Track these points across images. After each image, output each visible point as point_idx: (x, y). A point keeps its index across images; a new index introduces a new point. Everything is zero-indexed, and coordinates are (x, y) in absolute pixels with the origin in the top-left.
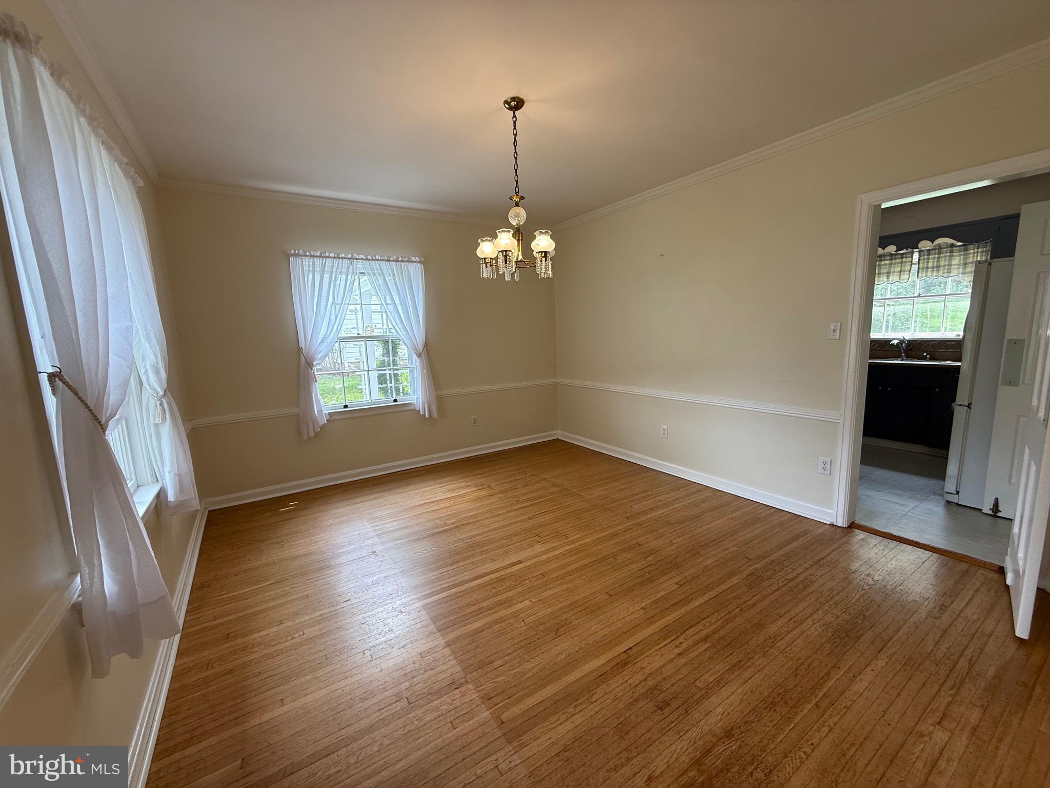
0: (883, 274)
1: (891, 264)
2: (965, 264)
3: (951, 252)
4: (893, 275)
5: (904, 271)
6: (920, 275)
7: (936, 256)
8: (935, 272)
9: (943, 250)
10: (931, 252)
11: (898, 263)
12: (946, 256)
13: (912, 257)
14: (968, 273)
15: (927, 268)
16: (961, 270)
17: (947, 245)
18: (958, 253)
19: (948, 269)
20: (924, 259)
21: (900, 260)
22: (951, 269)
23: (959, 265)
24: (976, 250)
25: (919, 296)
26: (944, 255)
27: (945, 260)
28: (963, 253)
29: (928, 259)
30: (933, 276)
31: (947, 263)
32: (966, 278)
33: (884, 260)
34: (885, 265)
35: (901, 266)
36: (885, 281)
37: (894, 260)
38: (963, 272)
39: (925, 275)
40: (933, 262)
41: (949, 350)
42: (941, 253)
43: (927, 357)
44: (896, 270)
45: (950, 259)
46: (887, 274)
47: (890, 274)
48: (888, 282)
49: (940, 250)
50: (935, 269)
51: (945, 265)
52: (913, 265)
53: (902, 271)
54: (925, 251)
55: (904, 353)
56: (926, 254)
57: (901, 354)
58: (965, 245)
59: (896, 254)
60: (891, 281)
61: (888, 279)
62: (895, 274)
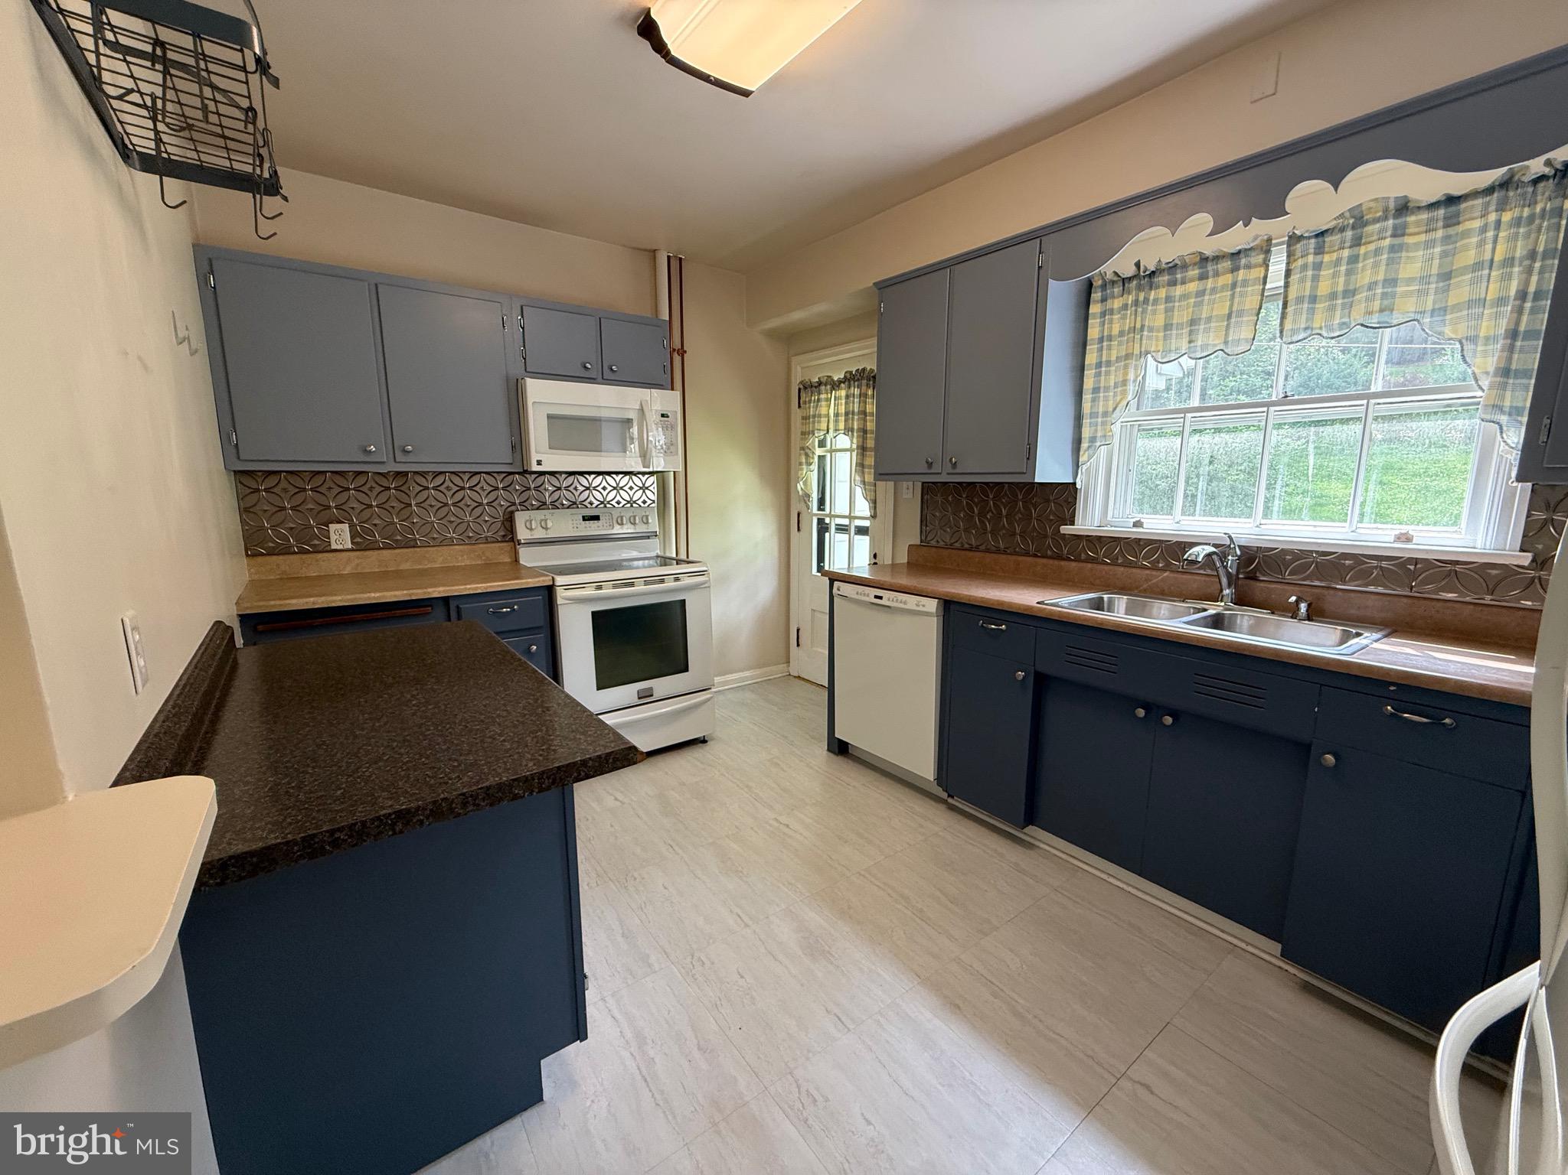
0: (1180, 326)
1: (1201, 293)
2: (1446, 276)
3: (1399, 232)
4: (1207, 331)
5: (1240, 314)
6: (1288, 326)
7: (1346, 253)
8: (1338, 313)
9: (1369, 229)
10: (1328, 239)
11: (1223, 288)
12: (1377, 252)
13: (1266, 264)
14: (1457, 307)
15: (1313, 299)
16: (1431, 298)
17: (1386, 210)
18: (1423, 237)
19: (1384, 295)
20: (1304, 267)
21: (1228, 279)
22: (1393, 295)
23: (1424, 279)
24: (1492, 217)
25: (1285, 399)
26: (1372, 247)
27: (1376, 265)
28: (1440, 233)
29: (1318, 266)
30: (1330, 329)
31: (1381, 277)
32: (1448, 331)
33: (1183, 283)
34: (1185, 297)
35: (1233, 296)
36: (1183, 352)
37: (1210, 280)
38: (1437, 306)
39: (1303, 326)
40: (1335, 275)
41: (1371, 589)
42: (1363, 241)
43: (1298, 609)
44: (1214, 313)
45: (1390, 262)
46: (1191, 325)
47: (1197, 327)
48: (1192, 355)
49: (1359, 231)
50: (1339, 302)
51: (1371, 286)
52: (1266, 294)
53: (1234, 315)
54: (1309, 238)
55: (1229, 586)
56: (1312, 251)
57: (1221, 591)
58: (1451, 200)
59: (1217, 258)
60: (1202, 351)
61: (1192, 345)
62: (1213, 325)
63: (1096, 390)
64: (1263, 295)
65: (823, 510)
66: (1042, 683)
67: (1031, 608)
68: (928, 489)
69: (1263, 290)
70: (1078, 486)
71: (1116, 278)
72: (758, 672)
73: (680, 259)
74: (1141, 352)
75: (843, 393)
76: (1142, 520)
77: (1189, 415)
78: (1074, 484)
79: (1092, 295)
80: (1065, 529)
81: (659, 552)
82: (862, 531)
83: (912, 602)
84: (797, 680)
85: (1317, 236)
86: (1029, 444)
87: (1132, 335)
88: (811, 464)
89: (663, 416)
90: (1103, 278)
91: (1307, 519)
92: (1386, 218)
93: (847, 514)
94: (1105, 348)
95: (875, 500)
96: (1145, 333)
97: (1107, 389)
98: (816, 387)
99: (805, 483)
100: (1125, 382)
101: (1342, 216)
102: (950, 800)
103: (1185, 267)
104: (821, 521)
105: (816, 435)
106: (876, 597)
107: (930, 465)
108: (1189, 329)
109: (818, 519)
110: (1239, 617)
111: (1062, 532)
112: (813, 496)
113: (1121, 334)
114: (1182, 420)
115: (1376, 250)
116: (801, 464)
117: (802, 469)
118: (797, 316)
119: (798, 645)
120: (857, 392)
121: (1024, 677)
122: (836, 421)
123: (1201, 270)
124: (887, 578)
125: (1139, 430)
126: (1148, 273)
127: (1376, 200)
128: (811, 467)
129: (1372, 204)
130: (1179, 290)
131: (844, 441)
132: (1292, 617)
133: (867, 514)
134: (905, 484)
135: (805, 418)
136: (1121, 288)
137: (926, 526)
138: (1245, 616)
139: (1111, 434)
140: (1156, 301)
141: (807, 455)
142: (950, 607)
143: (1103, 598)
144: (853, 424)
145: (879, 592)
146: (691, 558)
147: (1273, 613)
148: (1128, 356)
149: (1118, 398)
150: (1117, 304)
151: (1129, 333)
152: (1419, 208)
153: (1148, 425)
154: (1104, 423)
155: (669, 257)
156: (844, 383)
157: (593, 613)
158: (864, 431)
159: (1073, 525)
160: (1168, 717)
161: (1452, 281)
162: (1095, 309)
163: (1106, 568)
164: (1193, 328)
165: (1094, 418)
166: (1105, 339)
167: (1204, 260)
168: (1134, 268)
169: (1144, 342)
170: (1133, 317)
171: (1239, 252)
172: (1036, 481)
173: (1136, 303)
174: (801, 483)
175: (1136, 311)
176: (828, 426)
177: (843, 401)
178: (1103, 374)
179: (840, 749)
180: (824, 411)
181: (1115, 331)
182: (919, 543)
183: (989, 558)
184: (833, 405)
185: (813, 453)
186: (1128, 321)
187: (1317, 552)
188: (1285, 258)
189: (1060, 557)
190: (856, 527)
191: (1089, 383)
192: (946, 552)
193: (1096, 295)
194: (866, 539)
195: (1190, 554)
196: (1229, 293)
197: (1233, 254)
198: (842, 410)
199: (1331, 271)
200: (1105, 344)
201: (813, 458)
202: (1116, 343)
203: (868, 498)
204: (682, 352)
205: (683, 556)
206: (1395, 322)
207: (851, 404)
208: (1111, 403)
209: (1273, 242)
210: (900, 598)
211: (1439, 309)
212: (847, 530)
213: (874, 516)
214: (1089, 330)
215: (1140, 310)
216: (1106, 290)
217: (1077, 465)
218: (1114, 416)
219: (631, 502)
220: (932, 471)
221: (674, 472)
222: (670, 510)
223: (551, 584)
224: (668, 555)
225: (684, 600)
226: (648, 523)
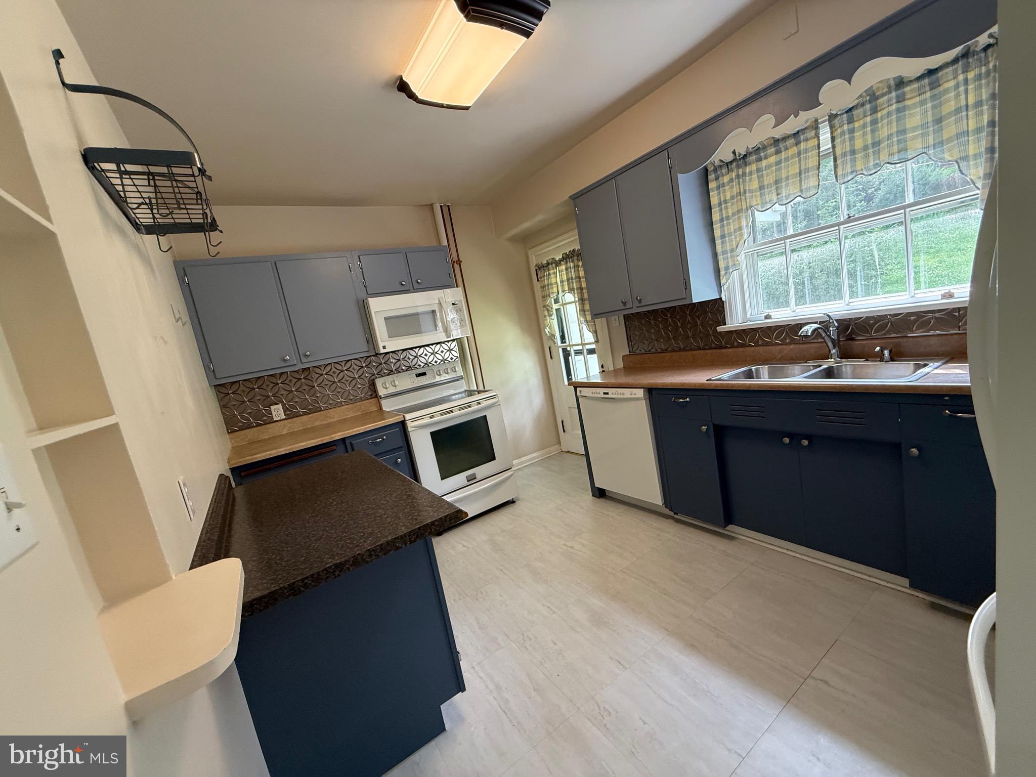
0: (769, 186)
1: (778, 163)
2: (939, 121)
3: (900, 99)
4: (787, 186)
5: (807, 170)
6: (840, 173)
7: (868, 119)
8: (871, 158)
9: (881, 101)
10: (855, 112)
11: (793, 156)
12: (889, 114)
13: (817, 136)
14: (949, 140)
15: (853, 152)
16: (931, 137)
17: (889, 87)
18: (917, 99)
19: (899, 142)
20: (843, 133)
21: (794, 150)
22: (905, 141)
23: (924, 126)
24: (961, 77)
25: (849, 219)
26: (885, 112)
27: (890, 123)
28: (928, 94)
29: (852, 131)
30: (868, 169)
31: (895, 130)
32: (947, 156)
33: (766, 158)
34: (768, 167)
35: (800, 161)
36: (775, 202)
37: (783, 153)
38: (936, 142)
39: (849, 171)
40: (864, 134)
41: (932, 333)
42: (878, 109)
43: (884, 355)
44: (790, 173)
45: (898, 120)
46: (776, 184)
47: (780, 185)
48: (781, 203)
49: (874, 103)
50: (871, 151)
51: (890, 137)
52: (821, 155)
53: (803, 172)
54: (842, 114)
55: (834, 347)
56: (846, 122)
57: (830, 351)
58: (931, 72)
59: (785, 139)
60: (787, 199)
61: (779, 196)
62: (790, 181)
63: (723, 236)
64: (819, 156)
65: (565, 342)
66: (720, 433)
67: (704, 384)
68: (627, 318)
69: (819, 152)
70: (724, 299)
71: (722, 164)
72: (541, 452)
73: (448, 206)
74: (747, 207)
75: (563, 267)
76: (770, 314)
77: (788, 241)
78: (721, 298)
79: (709, 177)
80: (720, 329)
81: (466, 388)
82: (591, 352)
83: (627, 393)
84: (567, 454)
85: (847, 112)
86: (684, 279)
87: (739, 197)
88: (551, 315)
89: (453, 304)
90: (714, 165)
91: (881, 293)
92: (890, 92)
93: (580, 342)
94: (723, 209)
95: (596, 331)
96: (747, 195)
97: (730, 234)
98: (546, 267)
99: (550, 328)
100: (740, 229)
101: (861, 96)
102: (676, 516)
103: (765, 148)
104: (564, 350)
105: (551, 296)
106: (604, 393)
107: (625, 304)
108: (775, 186)
110: (843, 367)
111: (718, 331)
112: (556, 335)
113: (732, 198)
114: (784, 244)
116: (545, 316)
117: (546, 320)
118: (526, 225)
119: (564, 431)
120: (572, 265)
121: (707, 430)
122: (562, 286)
123: (776, 148)
124: (612, 381)
125: (758, 256)
126: (741, 156)
127: (880, 82)
128: (552, 317)
129: (880, 85)
130: (764, 163)
131: (569, 297)
132: (880, 361)
133: (592, 340)
134: (613, 318)
135: (543, 287)
136: (727, 169)
137: (631, 342)
138: (847, 365)
139: (738, 262)
140: (751, 173)
141: (548, 310)
142: (652, 392)
143: (751, 369)
144: (573, 286)
145: (606, 390)
146: (486, 389)
147: (867, 360)
148: (739, 211)
149: (738, 239)
150: (726, 179)
151: (737, 197)
152: (911, 81)
153: (764, 251)
154: (732, 257)
155: (441, 206)
156: (563, 261)
157: (431, 433)
158: (581, 289)
159: (725, 325)
160: (805, 440)
161: (943, 123)
162: (712, 185)
163: (752, 349)
164: (778, 185)
165: (725, 254)
166: (723, 203)
167: (776, 142)
168: (732, 155)
169: (748, 200)
170: (738, 186)
171: (798, 132)
172: (694, 302)
173: (738, 176)
174: (548, 328)
175: (739, 181)
176: (558, 290)
177: (565, 272)
178: (725, 225)
179: (600, 494)
180: (553, 281)
181: (728, 197)
182: (629, 353)
183: (675, 355)
184: (558, 276)
185: (552, 308)
186: (735, 189)
187: (890, 315)
188: (829, 130)
189: (721, 347)
190: (587, 350)
191: (717, 233)
192: (646, 356)
193: (711, 177)
194: (595, 356)
195: (802, 332)
196: (797, 159)
197: (794, 134)
198: (565, 278)
199: (862, 132)
200: (723, 206)
201: (552, 311)
202: (730, 204)
203: (591, 330)
204: (459, 262)
205: (481, 388)
206: (910, 157)
207: (570, 274)
208: (734, 242)
209: (819, 121)
210: (619, 392)
211: (939, 143)
212: (581, 353)
213: (597, 341)
214: (711, 199)
215: (741, 180)
216: (717, 172)
217: (720, 286)
218: (738, 250)
219: (444, 360)
220: (627, 307)
221: (467, 337)
222: (468, 361)
223: (403, 419)
224: (472, 389)
225: (486, 415)
226: (456, 371)
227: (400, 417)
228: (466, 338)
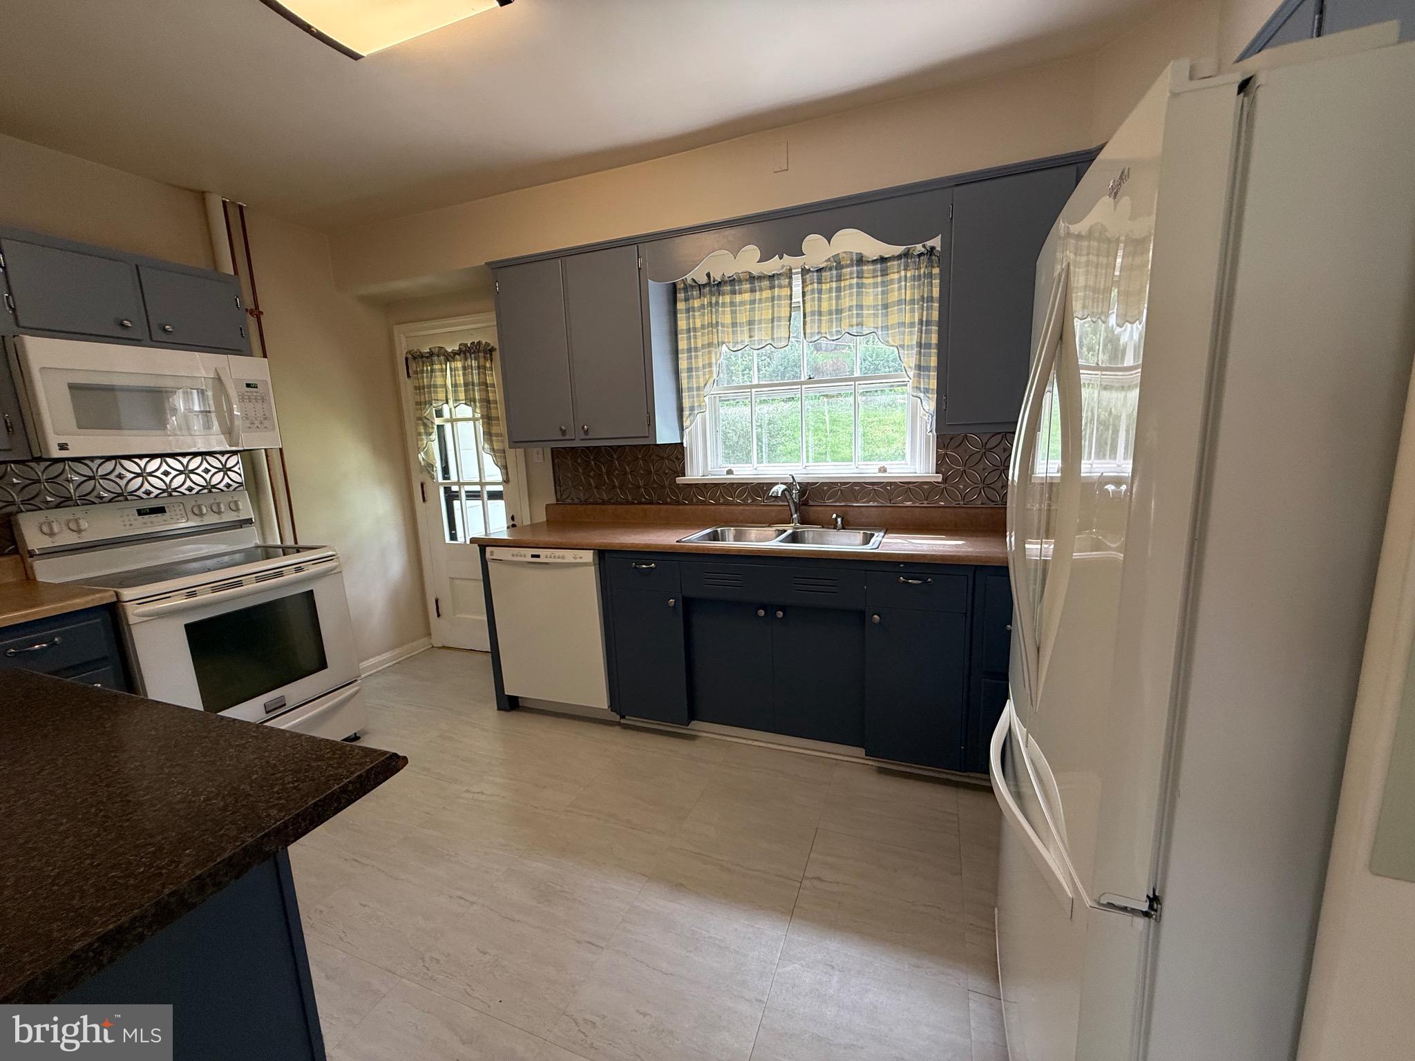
0: (742, 325)
1: (753, 302)
2: (885, 306)
3: (859, 276)
4: (760, 330)
5: (779, 319)
6: (808, 331)
7: (834, 285)
8: (834, 324)
9: (844, 271)
10: (823, 274)
11: (767, 299)
12: (851, 286)
13: (790, 285)
14: (893, 327)
15: (820, 313)
16: (880, 320)
17: (852, 259)
18: (872, 281)
19: (857, 316)
20: (813, 291)
21: (769, 293)
22: (862, 315)
23: (876, 307)
24: (903, 273)
25: (809, 380)
26: (847, 283)
28: (879, 279)
29: (820, 292)
30: (831, 334)
31: (854, 303)
32: (890, 340)
35: (773, 306)
36: (746, 344)
37: (758, 293)
38: (883, 325)
39: (817, 331)
40: (830, 299)
41: (871, 504)
42: (842, 278)
43: (837, 522)
44: (763, 318)
45: (859, 294)
46: (749, 325)
47: (753, 327)
48: (752, 347)
49: (839, 271)
50: (834, 316)
51: (850, 308)
52: (793, 306)
53: (775, 320)
54: (813, 272)
55: (796, 512)
56: (816, 281)
57: (792, 516)
58: (883, 260)
59: (760, 278)
60: (759, 344)
61: (752, 339)
62: (763, 325)
63: (690, 370)
64: (791, 307)
65: (449, 479)
66: (688, 604)
67: (672, 547)
68: (556, 454)
69: (791, 303)
70: (685, 445)
71: (694, 284)
72: (397, 651)
73: (241, 207)
74: (718, 342)
75: (459, 364)
76: (732, 469)
77: (754, 390)
78: (682, 444)
79: (678, 295)
80: (680, 480)
81: (258, 542)
82: (494, 496)
83: (569, 556)
84: (443, 650)
85: (817, 271)
86: (648, 413)
87: (710, 329)
88: (431, 434)
89: (248, 385)
90: (684, 283)
91: (830, 460)
92: (852, 266)
93: (477, 480)
94: (692, 336)
95: (506, 466)
96: (720, 328)
97: (697, 369)
98: (427, 357)
99: (426, 453)
100: (710, 365)
101: (829, 260)
102: (623, 721)
103: (740, 281)
104: (447, 490)
105: (434, 405)
106: (533, 556)
107: (564, 432)
108: (748, 327)
109: (445, 488)
110: (806, 533)
111: (677, 482)
112: (437, 465)
113: (703, 327)
114: (750, 393)
115: (850, 284)
116: (420, 434)
117: (422, 440)
118: (401, 285)
119: (439, 615)
120: (474, 363)
121: (675, 602)
122: (455, 392)
123: (751, 285)
124: (528, 537)
125: (720, 401)
126: (716, 283)
127: (845, 252)
128: (431, 437)
129: (844, 255)
130: (738, 298)
131: (465, 411)
132: (834, 528)
133: (499, 478)
134: (535, 450)
135: (419, 389)
136: (698, 292)
137: (560, 486)
138: (810, 531)
139: (704, 404)
140: (724, 305)
141: (425, 425)
142: (603, 555)
143: (717, 531)
144: (474, 394)
145: (536, 552)
146: (301, 543)
147: (823, 527)
148: (710, 345)
149: (707, 376)
150: (697, 303)
151: (708, 328)
152: (868, 262)
153: (725, 397)
154: (698, 396)
155: (224, 202)
156: (459, 354)
157: (188, 626)
158: (487, 402)
159: (685, 476)
160: (779, 612)
161: (889, 310)
162: (681, 306)
163: (713, 507)
164: (751, 327)
165: (691, 391)
166: (691, 330)
167: (752, 278)
168: (706, 277)
169: (720, 334)
170: (710, 315)
171: (774, 275)
172: (658, 443)
173: (710, 304)
174: (422, 453)
175: (711, 311)
176: (446, 397)
177: (461, 373)
178: (693, 357)
179: (510, 704)
180: (439, 381)
181: (698, 325)
182: (554, 502)
183: (621, 509)
184: (450, 376)
185: (432, 423)
186: (706, 317)
187: (840, 483)
188: (801, 283)
189: (678, 503)
190: (488, 492)
191: (683, 364)
192: (581, 508)
193: (681, 296)
194: (501, 504)
195: (773, 492)
196: (770, 304)
197: (770, 276)
198: (461, 380)
199: (828, 296)
200: (692, 334)
201: (433, 428)
202: (700, 333)
203: (499, 464)
204: (257, 313)
205: (289, 542)
206: (865, 333)
207: (470, 376)
208: (701, 380)
209: (793, 271)
210: (557, 555)
211: (885, 326)
212: (479, 496)
213: (506, 481)
214: (679, 322)
215: (714, 310)
216: (687, 292)
217: (682, 429)
218: (705, 390)
219: (210, 488)
220: (567, 437)
221: (265, 449)
222: (265, 493)
223: (115, 599)
224: (270, 543)
225: (312, 591)
226: (238, 510)
227: (107, 594)
228: (263, 451)
